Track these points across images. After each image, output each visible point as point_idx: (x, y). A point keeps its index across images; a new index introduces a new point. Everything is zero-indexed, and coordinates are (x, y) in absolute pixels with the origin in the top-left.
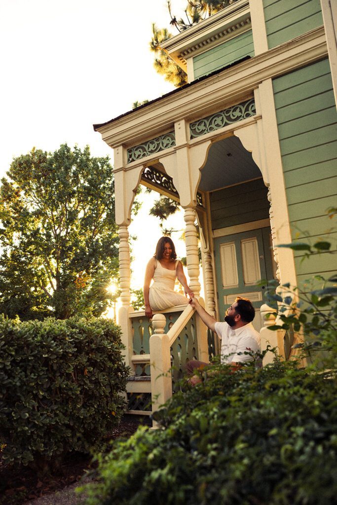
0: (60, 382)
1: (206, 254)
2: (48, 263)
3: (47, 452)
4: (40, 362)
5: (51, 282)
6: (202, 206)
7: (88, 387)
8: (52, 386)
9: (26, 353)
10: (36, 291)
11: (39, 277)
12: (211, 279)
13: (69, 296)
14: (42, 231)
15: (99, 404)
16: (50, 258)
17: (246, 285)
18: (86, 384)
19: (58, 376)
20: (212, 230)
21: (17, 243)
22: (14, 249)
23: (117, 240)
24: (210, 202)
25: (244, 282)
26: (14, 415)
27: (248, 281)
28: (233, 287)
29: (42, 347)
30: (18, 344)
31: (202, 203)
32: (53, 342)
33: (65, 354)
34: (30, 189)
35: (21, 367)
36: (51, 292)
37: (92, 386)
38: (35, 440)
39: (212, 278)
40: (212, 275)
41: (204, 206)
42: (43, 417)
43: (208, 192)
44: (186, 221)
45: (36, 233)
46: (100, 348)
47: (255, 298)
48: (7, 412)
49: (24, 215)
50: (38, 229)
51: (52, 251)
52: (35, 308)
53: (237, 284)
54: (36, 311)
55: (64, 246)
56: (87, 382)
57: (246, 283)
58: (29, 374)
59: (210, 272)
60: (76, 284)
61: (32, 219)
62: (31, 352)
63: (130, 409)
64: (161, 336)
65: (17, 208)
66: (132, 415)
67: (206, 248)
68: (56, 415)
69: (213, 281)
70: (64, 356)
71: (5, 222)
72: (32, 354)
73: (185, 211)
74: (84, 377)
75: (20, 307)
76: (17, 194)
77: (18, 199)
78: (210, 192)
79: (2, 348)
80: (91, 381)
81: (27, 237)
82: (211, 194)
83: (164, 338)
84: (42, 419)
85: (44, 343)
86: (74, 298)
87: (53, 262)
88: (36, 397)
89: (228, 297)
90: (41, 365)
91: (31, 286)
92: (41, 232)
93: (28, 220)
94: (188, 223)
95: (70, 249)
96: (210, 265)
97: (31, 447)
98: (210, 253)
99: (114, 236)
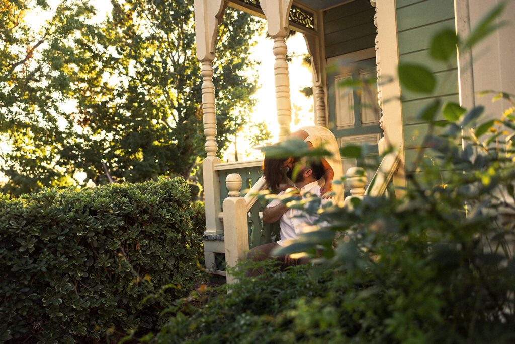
0: (104, 261)
1: (318, 88)
2: (168, 93)
3: (94, 334)
4: (75, 241)
5: (172, 114)
6: (313, 29)
7: (143, 262)
8: (95, 265)
9: (56, 232)
10: (158, 123)
11: (158, 109)
12: (323, 119)
13: (190, 130)
14: (158, 58)
15: (161, 278)
16: (169, 88)
17: (364, 126)
18: (139, 259)
19: (102, 254)
20: (326, 58)
21: (132, 72)
22: (130, 79)
23: (239, 66)
24: (324, 23)
25: (361, 122)
26: (44, 301)
27: (366, 121)
28: (348, 128)
29: (77, 224)
30: (43, 224)
31: (314, 25)
32: (90, 216)
33: (108, 229)
34: (143, 11)
35: (49, 248)
36: (173, 125)
37: (147, 261)
38: (76, 324)
39: (324, 117)
40: (325, 113)
41: (316, 29)
42: (85, 299)
43: (321, 11)
44: (276, 54)
45: (150, 61)
46: (157, 218)
47: (373, 141)
48: (34, 298)
49: (137, 41)
50: (153, 57)
51: (170, 81)
52: (156, 143)
53: (353, 124)
54: (158, 145)
55: (182, 75)
56: (142, 257)
57: (363, 123)
58: (60, 256)
59: (322, 110)
60: (197, 116)
61: (145, 45)
62: (62, 231)
63: (218, 270)
64: (234, 200)
65: (130, 32)
66: (219, 275)
67: (318, 81)
68: (102, 295)
69: (325, 120)
70: (107, 232)
71: (119, 49)
72: (64, 233)
73: (275, 42)
74: (137, 252)
75: (140, 142)
76: (129, 17)
77: (131, 22)
78: (324, 10)
79: (24, 229)
80: (145, 256)
81: (142, 65)
82: (325, 12)
83: (239, 202)
84: (82, 303)
85: (79, 219)
86: (195, 131)
87: (174, 93)
88: (73, 279)
89: (342, 139)
90: (77, 244)
91: (151, 119)
92: (155, 59)
93: (141, 47)
94: (278, 57)
95: (189, 77)
96: (323, 102)
97: (72, 331)
98: (322, 88)
99: (236, 61)
